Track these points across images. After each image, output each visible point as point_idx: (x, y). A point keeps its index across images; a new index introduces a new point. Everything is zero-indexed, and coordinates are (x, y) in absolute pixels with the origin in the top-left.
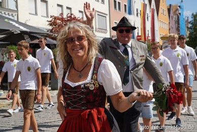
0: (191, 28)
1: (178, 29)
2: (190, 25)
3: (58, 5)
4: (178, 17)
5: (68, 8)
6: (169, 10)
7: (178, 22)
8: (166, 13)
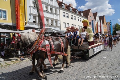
0: (114, 29)
1: (110, 29)
2: (114, 28)
3: (72, 24)
4: (110, 26)
5: (75, 25)
6: (107, 24)
7: (110, 27)
8: (106, 24)
